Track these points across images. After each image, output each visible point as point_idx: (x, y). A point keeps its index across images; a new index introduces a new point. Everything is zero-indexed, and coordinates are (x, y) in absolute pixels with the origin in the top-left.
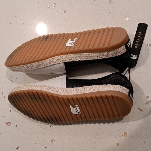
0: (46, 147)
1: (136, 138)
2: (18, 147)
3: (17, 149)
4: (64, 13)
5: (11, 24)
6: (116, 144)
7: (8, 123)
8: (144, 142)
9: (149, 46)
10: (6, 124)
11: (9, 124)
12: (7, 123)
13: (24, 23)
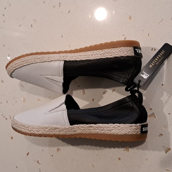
0: (52, 156)
1: (138, 154)
2: (28, 153)
3: (27, 155)
4: (69, 13)
5: (20, 26)
6: (118, 158)
8: (146, 159)
9: (154, 51)
13: (32, 25)
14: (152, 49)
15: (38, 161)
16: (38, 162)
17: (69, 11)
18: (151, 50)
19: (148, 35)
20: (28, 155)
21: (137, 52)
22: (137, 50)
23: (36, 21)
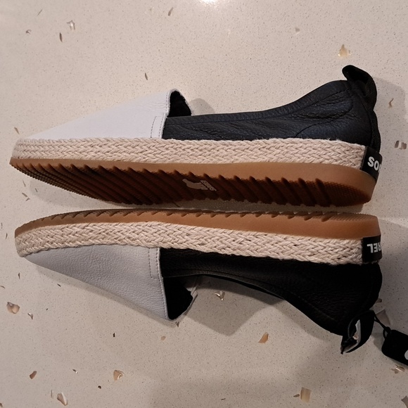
0: (100, 387)
2: (34, 373)
3: (32, 376)
4: (169, 15)
7: (13, 305)
9: (401, 149)
10: (8, 308)
11: (14, 310)
12: (11, 306)
13: (60, 35)
14: (398, 142)
15: (61, 395)
16: (60, 399)
17: (169, 9)
18: (394, 145)
19: (390, 104)
20: (34, 378)
21: (372, 252)
22: (371, 245)
23: (74, 24)
